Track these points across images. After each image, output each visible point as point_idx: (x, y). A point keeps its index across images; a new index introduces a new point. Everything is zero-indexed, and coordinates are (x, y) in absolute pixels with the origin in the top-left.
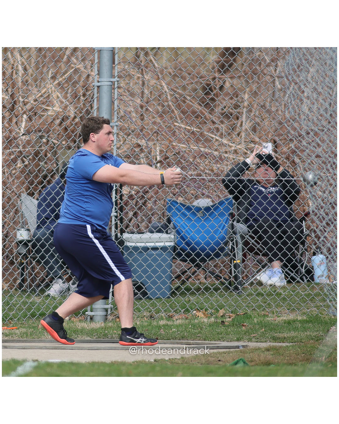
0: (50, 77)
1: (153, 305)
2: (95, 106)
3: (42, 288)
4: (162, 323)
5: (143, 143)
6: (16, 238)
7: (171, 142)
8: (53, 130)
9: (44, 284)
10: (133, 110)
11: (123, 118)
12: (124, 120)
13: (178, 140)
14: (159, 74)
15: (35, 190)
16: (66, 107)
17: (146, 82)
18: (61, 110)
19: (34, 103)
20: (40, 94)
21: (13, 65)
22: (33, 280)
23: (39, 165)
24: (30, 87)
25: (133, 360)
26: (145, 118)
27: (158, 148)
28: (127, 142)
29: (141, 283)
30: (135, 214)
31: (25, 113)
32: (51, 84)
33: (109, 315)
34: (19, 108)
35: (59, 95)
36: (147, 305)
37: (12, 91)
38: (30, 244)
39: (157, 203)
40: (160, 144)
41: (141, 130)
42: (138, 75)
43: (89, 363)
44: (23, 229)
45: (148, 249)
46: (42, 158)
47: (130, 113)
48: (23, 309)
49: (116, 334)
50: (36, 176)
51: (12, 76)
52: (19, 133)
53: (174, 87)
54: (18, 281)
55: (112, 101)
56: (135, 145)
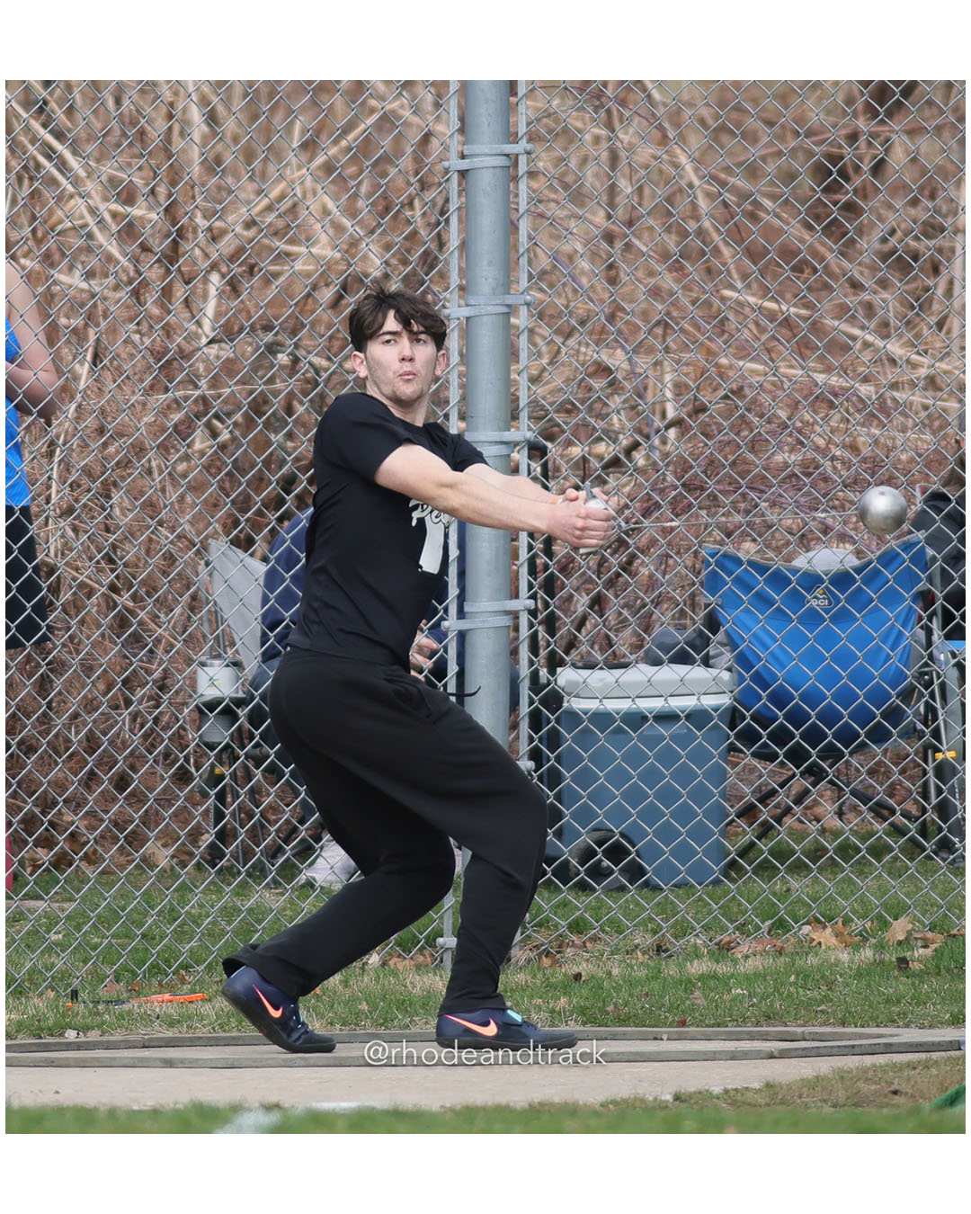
0: (295, 145)
1: (666, 909)
2: (454, 240)
3: (288, 859)
4: (697, 968)
5: (617, 360)
6: (195, 692)
7: (710, 353)
8: (313, 324)
9: (294, 847)
10: (579, 247)
11: (546, 276)
12: (551, 286)
13: (737, 348)
14: (666, 125)
15: (257, 527)
16: (354, 243)
17: (623, 154)
18: (338, 255)
19: (245, 233)
20: (265, 202)
21: (172, 104)
22: (256, 834)
23: (269, 443)
24: (230, 180)
25: (601, 1098)
26: (622, 274)
27: (668, 377)
28: (563, 357)
29: (622, 835)
30: (598, 603)
31: (214, 267)
32: (300, 168)
33: (518, 948)
34: (193, 250)
35: (331, 205)
36: (645, 909)
37: (170, 195)
38: (242, 713)
39: (671, 562)
40: (678, 362)
41: (611, 318)
42: (596, 131)
43: (452, 1110)
44: (217, 662)
45: (644, 719)
46: (278, 420)
47: (571, 258)
48: (223, 933)
49: (540, 1009)
50: (259, 483)
51: (170, 143)
52: (197, 336)
53: (718, 168)
54: (203, 838)
55: (512, 223)
56: (591, 370)
